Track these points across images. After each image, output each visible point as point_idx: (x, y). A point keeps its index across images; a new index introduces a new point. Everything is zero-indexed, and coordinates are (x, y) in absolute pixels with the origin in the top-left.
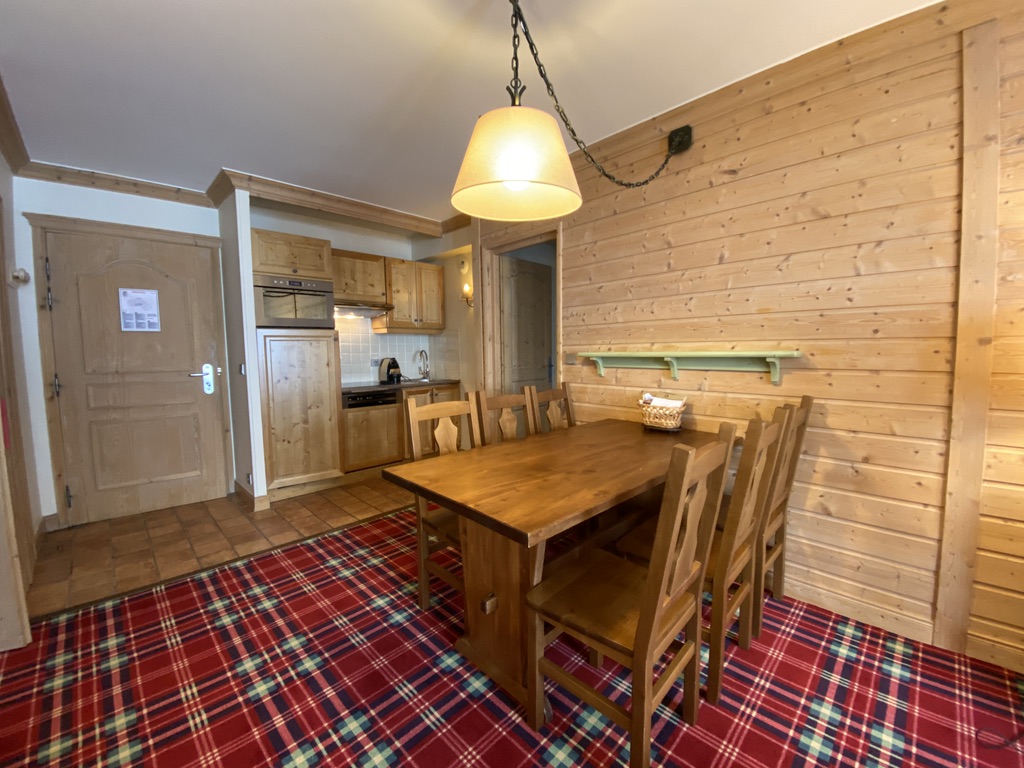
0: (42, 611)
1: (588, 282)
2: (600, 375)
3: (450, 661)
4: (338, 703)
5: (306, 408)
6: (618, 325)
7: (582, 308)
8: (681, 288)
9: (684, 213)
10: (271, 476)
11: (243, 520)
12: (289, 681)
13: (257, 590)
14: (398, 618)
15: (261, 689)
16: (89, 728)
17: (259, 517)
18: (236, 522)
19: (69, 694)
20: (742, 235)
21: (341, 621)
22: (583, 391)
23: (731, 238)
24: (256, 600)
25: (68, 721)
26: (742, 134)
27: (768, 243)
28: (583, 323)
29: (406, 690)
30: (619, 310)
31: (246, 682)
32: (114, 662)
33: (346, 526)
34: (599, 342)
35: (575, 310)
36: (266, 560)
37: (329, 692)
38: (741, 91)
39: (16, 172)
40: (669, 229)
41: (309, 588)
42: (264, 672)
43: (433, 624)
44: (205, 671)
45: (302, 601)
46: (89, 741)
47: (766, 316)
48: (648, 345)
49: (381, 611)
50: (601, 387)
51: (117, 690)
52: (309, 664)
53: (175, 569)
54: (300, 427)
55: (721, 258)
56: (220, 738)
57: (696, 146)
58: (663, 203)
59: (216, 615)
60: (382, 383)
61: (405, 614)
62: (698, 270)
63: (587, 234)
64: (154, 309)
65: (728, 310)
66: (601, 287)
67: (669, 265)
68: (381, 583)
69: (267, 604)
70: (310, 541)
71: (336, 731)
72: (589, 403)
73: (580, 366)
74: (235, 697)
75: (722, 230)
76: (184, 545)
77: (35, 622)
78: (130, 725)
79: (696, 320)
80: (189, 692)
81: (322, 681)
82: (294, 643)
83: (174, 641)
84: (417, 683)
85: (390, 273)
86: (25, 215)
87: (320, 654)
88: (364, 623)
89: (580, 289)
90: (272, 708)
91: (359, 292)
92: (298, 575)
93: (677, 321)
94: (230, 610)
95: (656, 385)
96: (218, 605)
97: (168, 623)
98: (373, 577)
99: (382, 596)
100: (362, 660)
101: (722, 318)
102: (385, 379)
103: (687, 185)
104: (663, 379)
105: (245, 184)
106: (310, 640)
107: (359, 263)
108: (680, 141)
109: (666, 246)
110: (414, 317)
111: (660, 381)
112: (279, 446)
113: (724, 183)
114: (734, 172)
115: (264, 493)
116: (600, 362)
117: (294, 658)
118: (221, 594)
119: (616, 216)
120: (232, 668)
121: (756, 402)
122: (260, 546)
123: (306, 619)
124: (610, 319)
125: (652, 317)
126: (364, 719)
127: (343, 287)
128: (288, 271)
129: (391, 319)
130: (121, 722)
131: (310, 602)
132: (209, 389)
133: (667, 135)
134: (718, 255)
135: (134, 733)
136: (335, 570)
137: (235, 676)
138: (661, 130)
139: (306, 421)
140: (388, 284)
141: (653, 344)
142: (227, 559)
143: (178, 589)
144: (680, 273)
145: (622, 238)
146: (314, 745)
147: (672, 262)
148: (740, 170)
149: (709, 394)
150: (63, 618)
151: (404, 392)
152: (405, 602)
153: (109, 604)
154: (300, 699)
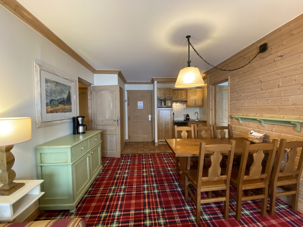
0: (123, 153)
1: (237, 94)
2: (240, 123)
3: (176, 183)
4: (154, 181)
5: (165, 125)
6: (246, 107)
7: (236, 101)
8: (265, 96)
9: (266, 71)
10: (158, 139)
11: (153, 147)
12: (149, 175)
13: (150, 159)
14: (171, 172)
15: (145, 174)
16: (123, 171)
17: (156, 147)
18: (151, 147)
19: (122, 166)
20: (285, 77)
21: (161, 169)
22: (235, 128)
23: (281, 79)
24: (149, 161)
25: (121, 169)
26: (284, 43)
27: (295, 80)
28: (235, 106)
29: (166, 184)
30: (246, 102)
31: (143, 172)
32: (129, 163)
33: (170, 153)
34: (240, 112)
35: (233, 102)
36: (153, 154)
37: (154, 179)
38: (280, 30)
39: (125, 84)
40: (261, 76)
41: (158, 162)
42: (146, 172)
43: (177, 176)
44: (139, 169)
45: (156, 163)
46: (123, 172)
47: (295, 106)
48: (255, 114)
49: (169, 170)
50: (241, 127)
51: (128, 167)
52: (153, 174)
53: (140, 152)
54: (164, 129)
55: (279, 85)
56: (137, 178)
57: (269, 49)
58: (259, 68)
59: (143, 161)
60: (184, 120)
61: (173, 172)
62: (271, 90)
63: (237, 79)
64: (142, 105)
65: (282, 104)
66: (241, 95)
67: (261, 88)
68: (171, 166)
69: (151, 162)
70: (162, 154)
71: (152, 185)
72: (237, 131)
73: (235, 120)
74: (141, 174)
75: (279, 76)
76: (143, 149)
77: (121, 155)
78: (128, 172)
79: (271, 107)
80: (136, 171)
81: (153, 177)
82: (152, 170)
83: (137, 163)
84: (168, 184)
85: (187, 93)
86: (126, 90)
87: (155, 173)
88: (164, 171)
89: (234, 96)
90: (145, 177)
91: (180, 98)
92: (157, 159)
93: (264, 107)
94: (145, 161)
95: (257, 128)
96: (144, 160)
97: (137, 160)
98: (170, 164)
99: (170, 167)
100: (161, 176)
101: (280, 106)
102: (185, 119)
103: (266, 62)
104: (260, 126)
105: (156, 80)
106: (155, 170)
107: (180, 91)
108: (263, 48)
109: (260, 82)
110: (194, 103)
111: (259, 127)
112: (160, 133)
113: (279, 60)
114: (282, 56)
115: (157, 142)
116: (240, 119)
117: (151, 172)
118: (145, 158)
119: (245, 74)
120: (142, 170)
121: (292, 138)
122: (153, 152)
123: (156, 167)
124: (243, 106)
125: (256, 105)
126: (157, 185)
127: (176, 97)
128: (164, 96)
129: (187, 104)
130: (127, 171)
131: (157, 164)
132: (150, 120)
133: (259, 47)
134: (278, 85)
135: (128, 173)
136: (164, 160)
137: (142, 171)
138: (257, 46)
139: (165, 128)
140: (187, 96)
141: (257, 114)
142: (148, 153)
143: (140, 155)
144: (265, 91)
145: (246, 80)
146: (148, 185)
147: (262, 87)
148: (284, 55)
149: (275, 133)
150: (125, 155)
151: (189, 123)
152: (174, 170)
153: (130, 155)
154: (149, 178)
